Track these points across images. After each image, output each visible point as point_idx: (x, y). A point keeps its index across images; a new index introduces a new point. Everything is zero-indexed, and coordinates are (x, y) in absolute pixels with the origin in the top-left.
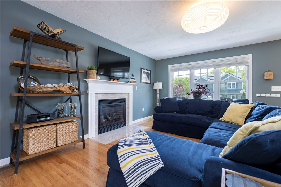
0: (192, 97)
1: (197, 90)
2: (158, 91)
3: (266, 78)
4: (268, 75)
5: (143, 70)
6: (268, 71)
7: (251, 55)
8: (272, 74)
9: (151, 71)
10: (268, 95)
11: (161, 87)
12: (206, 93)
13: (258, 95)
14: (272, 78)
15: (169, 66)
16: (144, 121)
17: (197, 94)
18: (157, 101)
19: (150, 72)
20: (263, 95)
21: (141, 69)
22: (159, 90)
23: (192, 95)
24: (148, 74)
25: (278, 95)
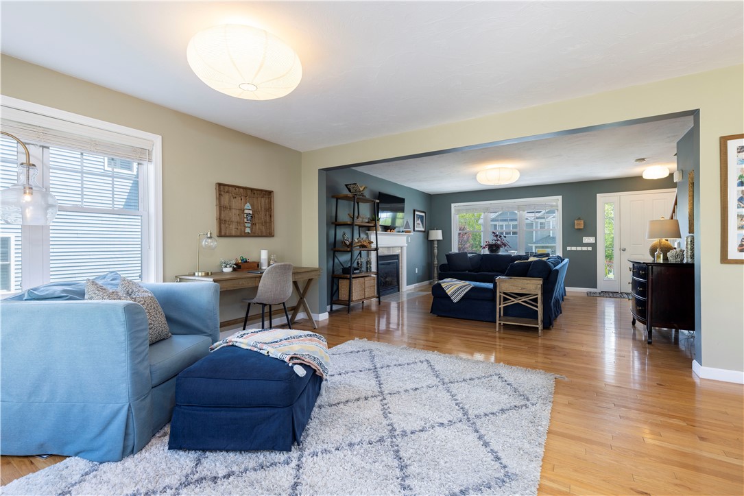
0: (486, 251)
1: (494, 242)
2: (436, 243)
3: (576, 227)
4: (579, 224)
5: (416, 213)
6: (579, 219)
7: (561, 196)
8: (582, 222)
9: (425, 213)
10: (579, 248)
11: (440, 238)
12: (505, 246)
13: (569, 248)
14: (582, 227)
15: (452, 204)
16: (410, 290)
17: (494, 248)
19: (423, 214)
20: (574, 248)
21: (414, 211)
23: (487, 249)
24: (421, 217)
25: (590, 249)
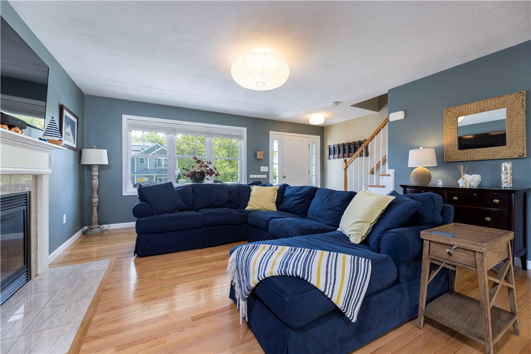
2: (95, 169)
4: (260, 155)
5: (65, 113)
6: (259, 150)
7: (246, 128)
8: (263, 153)
9: (77, 118)
11: (105, 161)
14: (262, 158)
15: (125, 117)
17: (198, 176)
18: (93, 194)
19: (75, 121)
20: (255, 176)
21: (61, 108)
22: (99, 168)
24: (72, 125)
25: (265, 176)
